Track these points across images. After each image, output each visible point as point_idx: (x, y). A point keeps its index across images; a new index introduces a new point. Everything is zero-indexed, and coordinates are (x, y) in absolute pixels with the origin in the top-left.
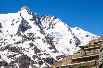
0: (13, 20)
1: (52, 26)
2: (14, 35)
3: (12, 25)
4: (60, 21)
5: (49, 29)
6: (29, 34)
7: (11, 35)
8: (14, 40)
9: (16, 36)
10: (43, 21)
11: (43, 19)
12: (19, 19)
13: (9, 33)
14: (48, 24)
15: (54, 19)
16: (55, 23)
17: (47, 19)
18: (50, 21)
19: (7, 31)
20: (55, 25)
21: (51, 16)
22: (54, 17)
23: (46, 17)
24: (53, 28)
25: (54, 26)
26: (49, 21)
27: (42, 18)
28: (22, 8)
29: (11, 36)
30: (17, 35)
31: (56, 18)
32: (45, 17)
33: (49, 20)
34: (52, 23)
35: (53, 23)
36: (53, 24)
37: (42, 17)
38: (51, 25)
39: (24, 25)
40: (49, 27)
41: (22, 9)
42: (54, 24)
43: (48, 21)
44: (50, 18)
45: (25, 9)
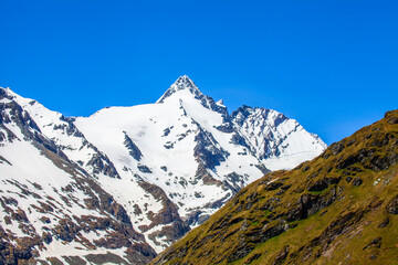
0: (167, 132)
1: (276, 147)
2: (188, 179)
3: (168, 147)
4: (301, 127)
5: (266, 157)
6: (229, 175)
7: (179, 180)
8: (198, 195)
9: (196, 183)
10: (243, 129)
11: (241, 123)
12: (185, 126)
13: (170, 174)
14: (261, 140)
15: (278, 121)
16: (283, 137)
17: (253, 122)
18: (266, 128)
19: (164, 168)
20: (284, 144)
21: (268, 111)
22: (276, 113)
23: (249, 114)
24: (277, 153)
25: (280, 148)
26: (262, 127)
27: (238, 117)
28: (174, 86)
29: (182, 183)
30: (201, 181)
31: (284, 118)
32: (246, 115)
33: (261, 124)
34: (272, 136)
35: (275, 137)
36: (278, 140)
37: (235, 113)
38: (272, 144)
39: (208, 148)
40: (266, 149)
41: (176, 89)
42: (281, 141)
43: (258, 129)
44: (265, 118)
45: (187, 90)
